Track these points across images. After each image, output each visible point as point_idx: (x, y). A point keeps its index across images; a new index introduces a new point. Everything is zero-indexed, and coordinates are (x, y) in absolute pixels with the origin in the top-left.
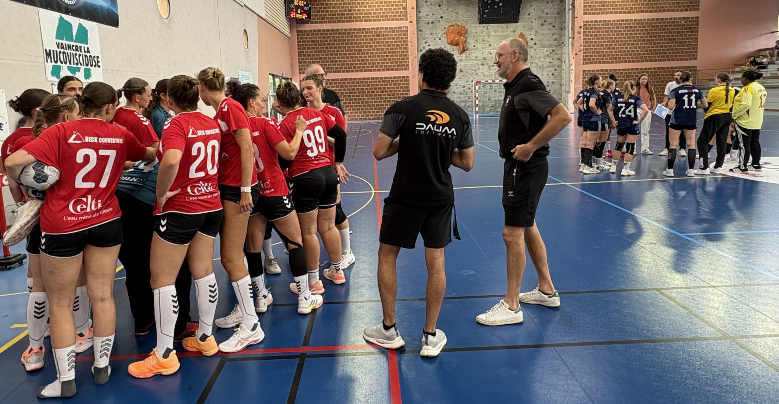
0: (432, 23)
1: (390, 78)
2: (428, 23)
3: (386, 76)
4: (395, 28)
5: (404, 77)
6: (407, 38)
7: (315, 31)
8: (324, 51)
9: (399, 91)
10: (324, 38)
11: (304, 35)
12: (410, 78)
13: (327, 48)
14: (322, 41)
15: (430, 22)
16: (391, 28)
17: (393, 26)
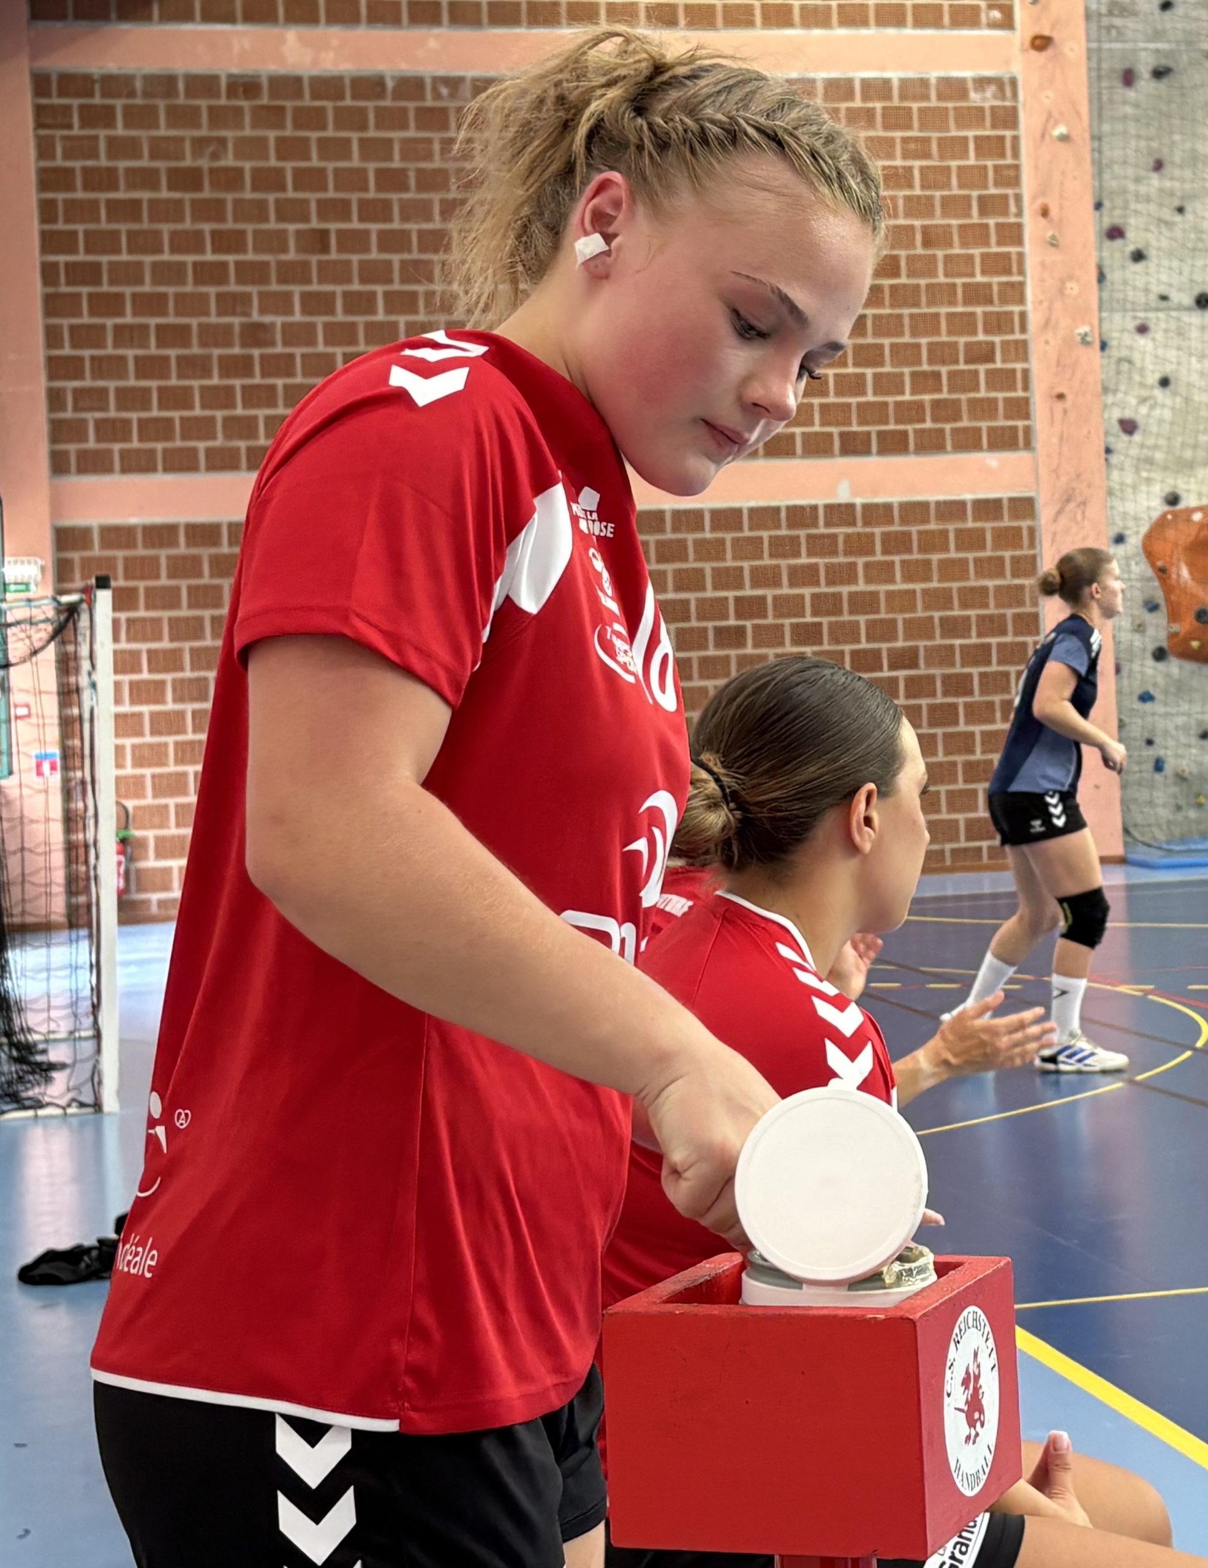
0: (1159, 73)
1: (877, 513)
2: (1129, 78)
3: (843, 495)
4: (916, 88)
5: (988, 508)
6: (1010, 177)
7: (203, 85)
8: (292, 273)
9: (953, 627)
10: (288, 147)
11: (103, 117)
12: (1045, 513)
13: (319, 241)
14: (268, 180)
15: (1144, 72)
16: (878, 89)
17: (894, 75)
